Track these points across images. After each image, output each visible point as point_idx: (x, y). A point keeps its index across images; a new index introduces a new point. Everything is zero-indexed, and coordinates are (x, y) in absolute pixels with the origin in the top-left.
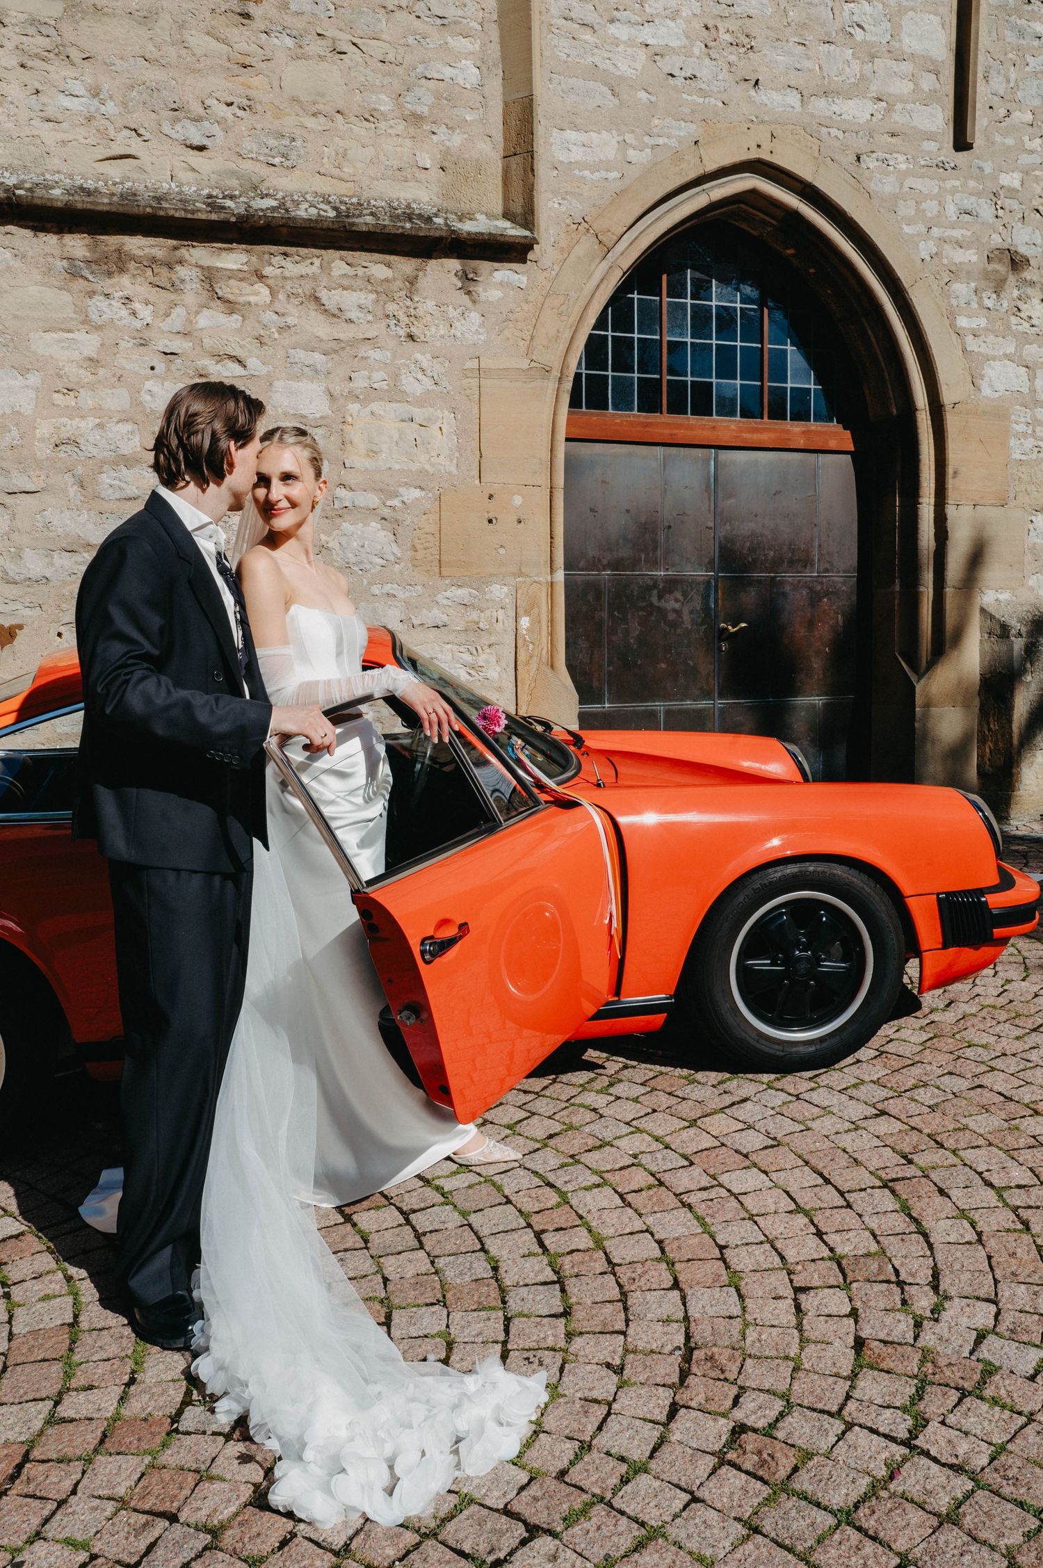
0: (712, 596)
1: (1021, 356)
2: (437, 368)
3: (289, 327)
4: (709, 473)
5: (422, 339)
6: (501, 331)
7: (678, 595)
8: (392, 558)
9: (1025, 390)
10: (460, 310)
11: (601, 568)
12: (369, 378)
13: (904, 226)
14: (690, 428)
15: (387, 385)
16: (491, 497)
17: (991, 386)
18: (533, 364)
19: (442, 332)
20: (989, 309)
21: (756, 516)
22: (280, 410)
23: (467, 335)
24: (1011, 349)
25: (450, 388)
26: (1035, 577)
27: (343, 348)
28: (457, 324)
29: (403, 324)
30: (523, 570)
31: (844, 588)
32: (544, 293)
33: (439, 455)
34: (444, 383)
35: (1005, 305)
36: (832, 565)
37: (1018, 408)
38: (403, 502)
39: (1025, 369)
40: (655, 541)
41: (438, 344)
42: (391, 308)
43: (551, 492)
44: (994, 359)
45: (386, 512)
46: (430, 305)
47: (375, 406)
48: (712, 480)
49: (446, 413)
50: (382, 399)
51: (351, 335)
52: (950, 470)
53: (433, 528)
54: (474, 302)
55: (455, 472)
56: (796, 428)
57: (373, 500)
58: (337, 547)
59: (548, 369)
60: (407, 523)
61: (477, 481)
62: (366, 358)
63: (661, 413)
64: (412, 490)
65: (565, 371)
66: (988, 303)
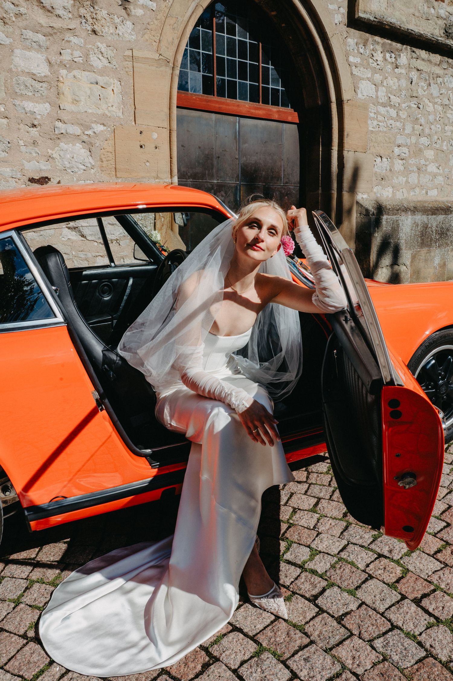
0: (238, 194)
1: (373, 79)
2: (110, 53)
3: (22, 15)
4: (236, 129)
5: (101, 34)
6: (143, 35)
7: (223, 193)
8: (89, 165)
9: (374, 96)
10: (121, 19)
11: (187, 177)
12: (72, 54)
13: (329, 5)
14: (228, 104)
15: (82, 60)
16: (141, 133)
17: (362, 93)
18: (161, 57)
19: (111, 31)
20: (361, 53)
21: (257, 153)
22: (19, 69)
23: (125, 35)
24: (369, 76)
25: (117, 66)
26: (376, 187)
27: (55, 33)
28: (119, 27)
29: (89, 23)
30: (159, 175)
31: (294, 192)
32: (165, 15)
33: (112, 106)
34: (115, 63)
35: (368, 52)
36: (289, 180)
37: (371, 105)
38: (94, 132)
39: (374, 86)
40: (212, 164)
41: (110, 38)
42: (82, 11)
43: (170, 132)
44: (363, 79)
45: (85, 138)
46: (104, 13)
47: (76, 72)
48: (238, 133)
49: (116, 81)
50: (79, 69)
51: (60, 25)
52: (346, 133)
53: (111, 149)
54: (128, 15)
55: (122, 117)
56: (274, 109)
57: (76, 130)
58: (58, 157)
59: (168, 60)
60: (97, 145)
61: (134, 123)
62: (69, 42)
63: (214, 95)
64: (99, 125)
65: (176, 62)
66: (362, 51)
